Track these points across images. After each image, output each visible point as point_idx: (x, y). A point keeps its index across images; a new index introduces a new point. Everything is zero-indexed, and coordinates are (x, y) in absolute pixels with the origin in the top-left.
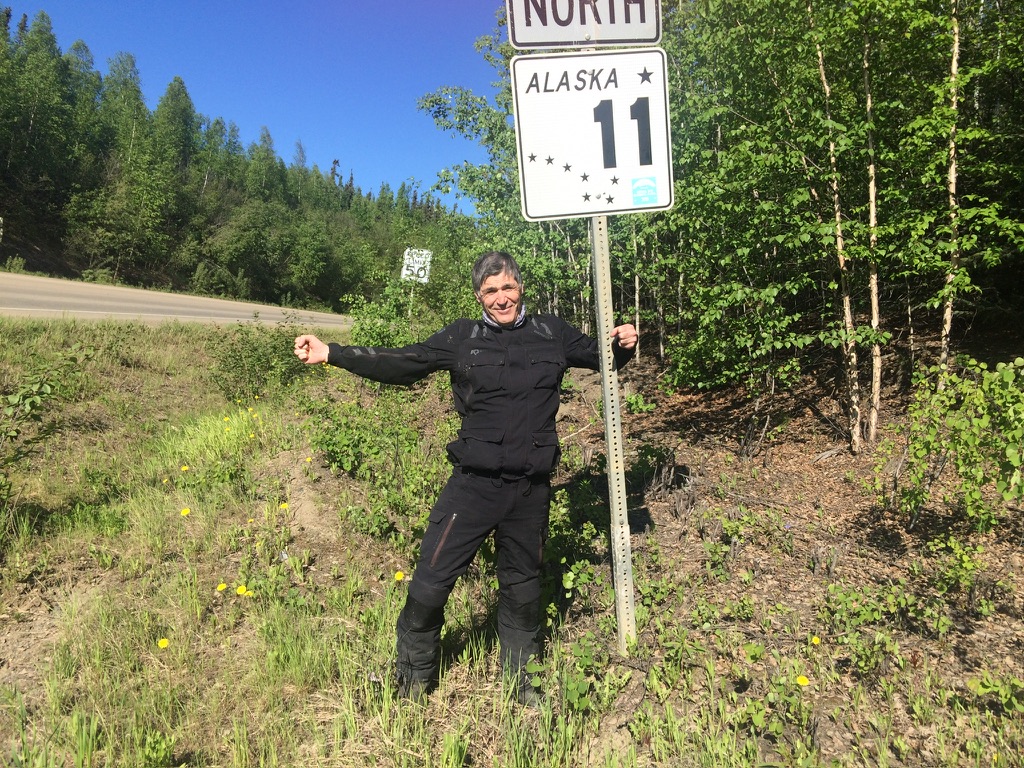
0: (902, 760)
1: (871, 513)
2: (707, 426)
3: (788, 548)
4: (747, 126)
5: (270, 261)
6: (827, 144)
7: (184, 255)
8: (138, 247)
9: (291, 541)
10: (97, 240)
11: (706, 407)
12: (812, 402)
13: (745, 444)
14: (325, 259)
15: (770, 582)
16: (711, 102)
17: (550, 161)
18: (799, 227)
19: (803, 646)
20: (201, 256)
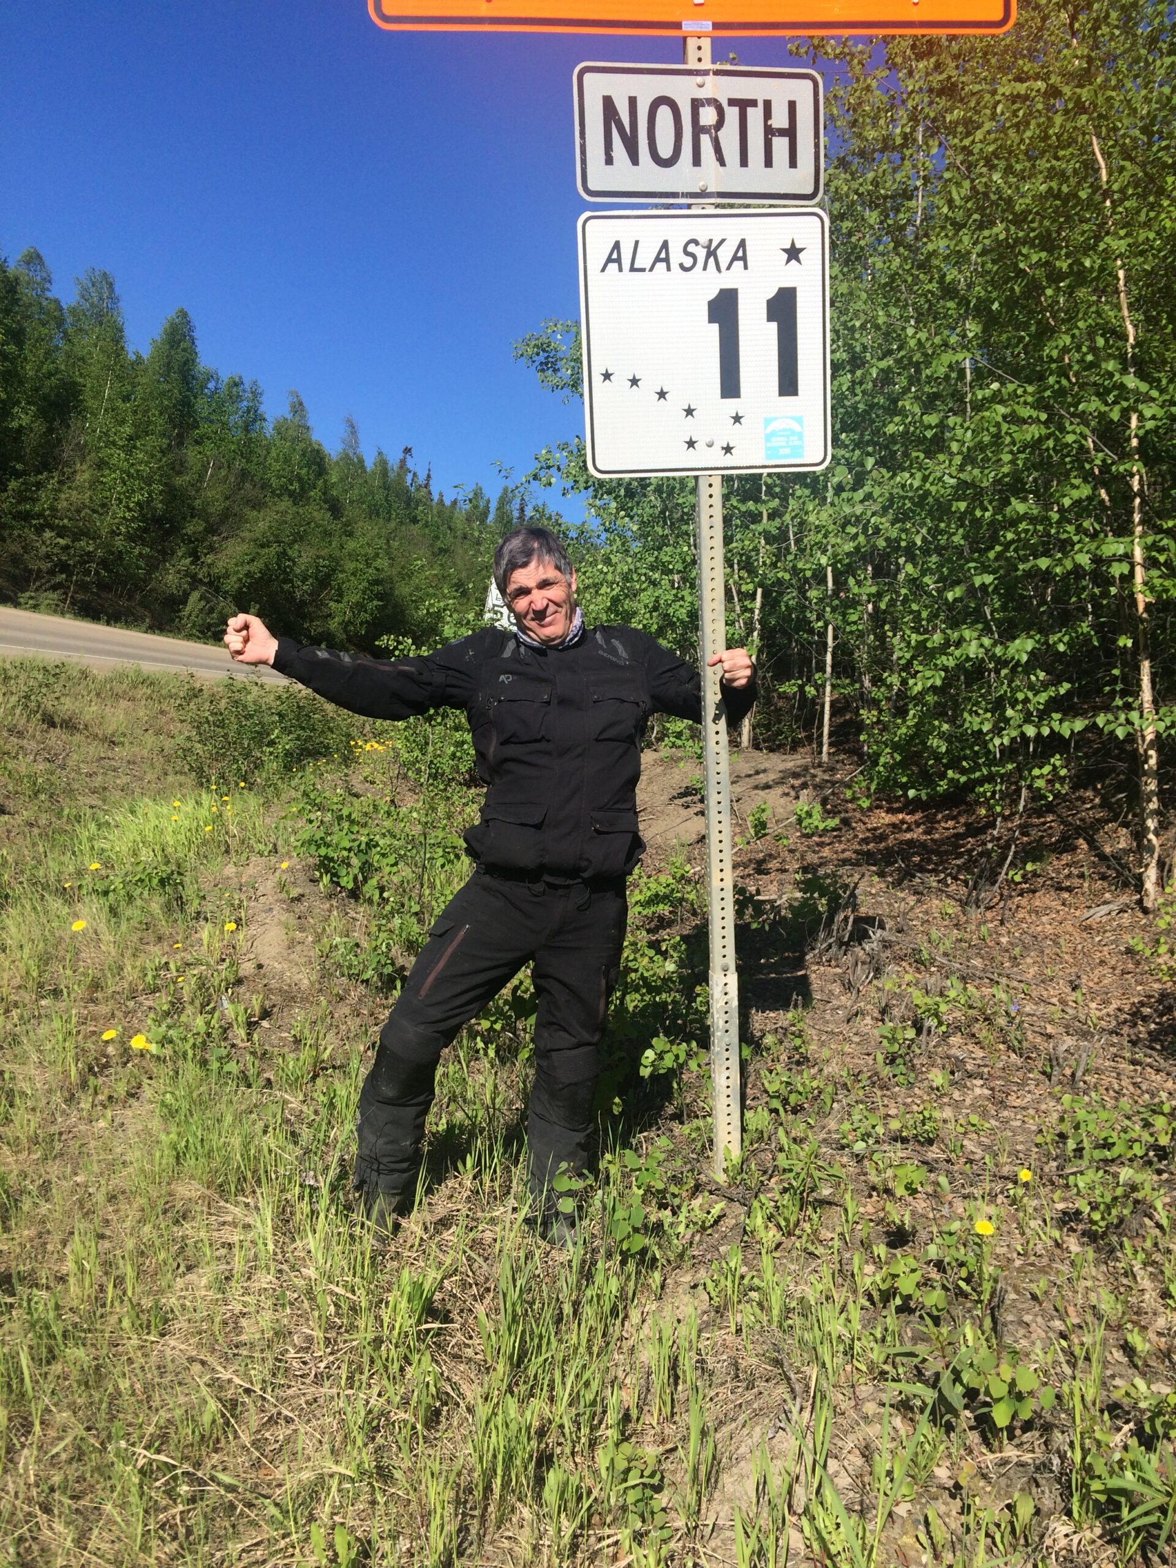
0: (1136, 1367)
1: (1160, 1001)
2: (922, 860)
3: (1016, 1043)
4: (1003, 384)
5: (298, 594)
6: (1125, 414)
7: (171, 578)
8: (104, 563)
9: (239, 982)
10: (44, 549)
11: (926, 833)
12: (1089, 831)
13: (975, 888)
14: (380, 597)
15: (978, 1091)
16: (946, 344)
17: (634, 382)
18: (1073, 545)
19: (1010, 1186)
20: (195, 582)
